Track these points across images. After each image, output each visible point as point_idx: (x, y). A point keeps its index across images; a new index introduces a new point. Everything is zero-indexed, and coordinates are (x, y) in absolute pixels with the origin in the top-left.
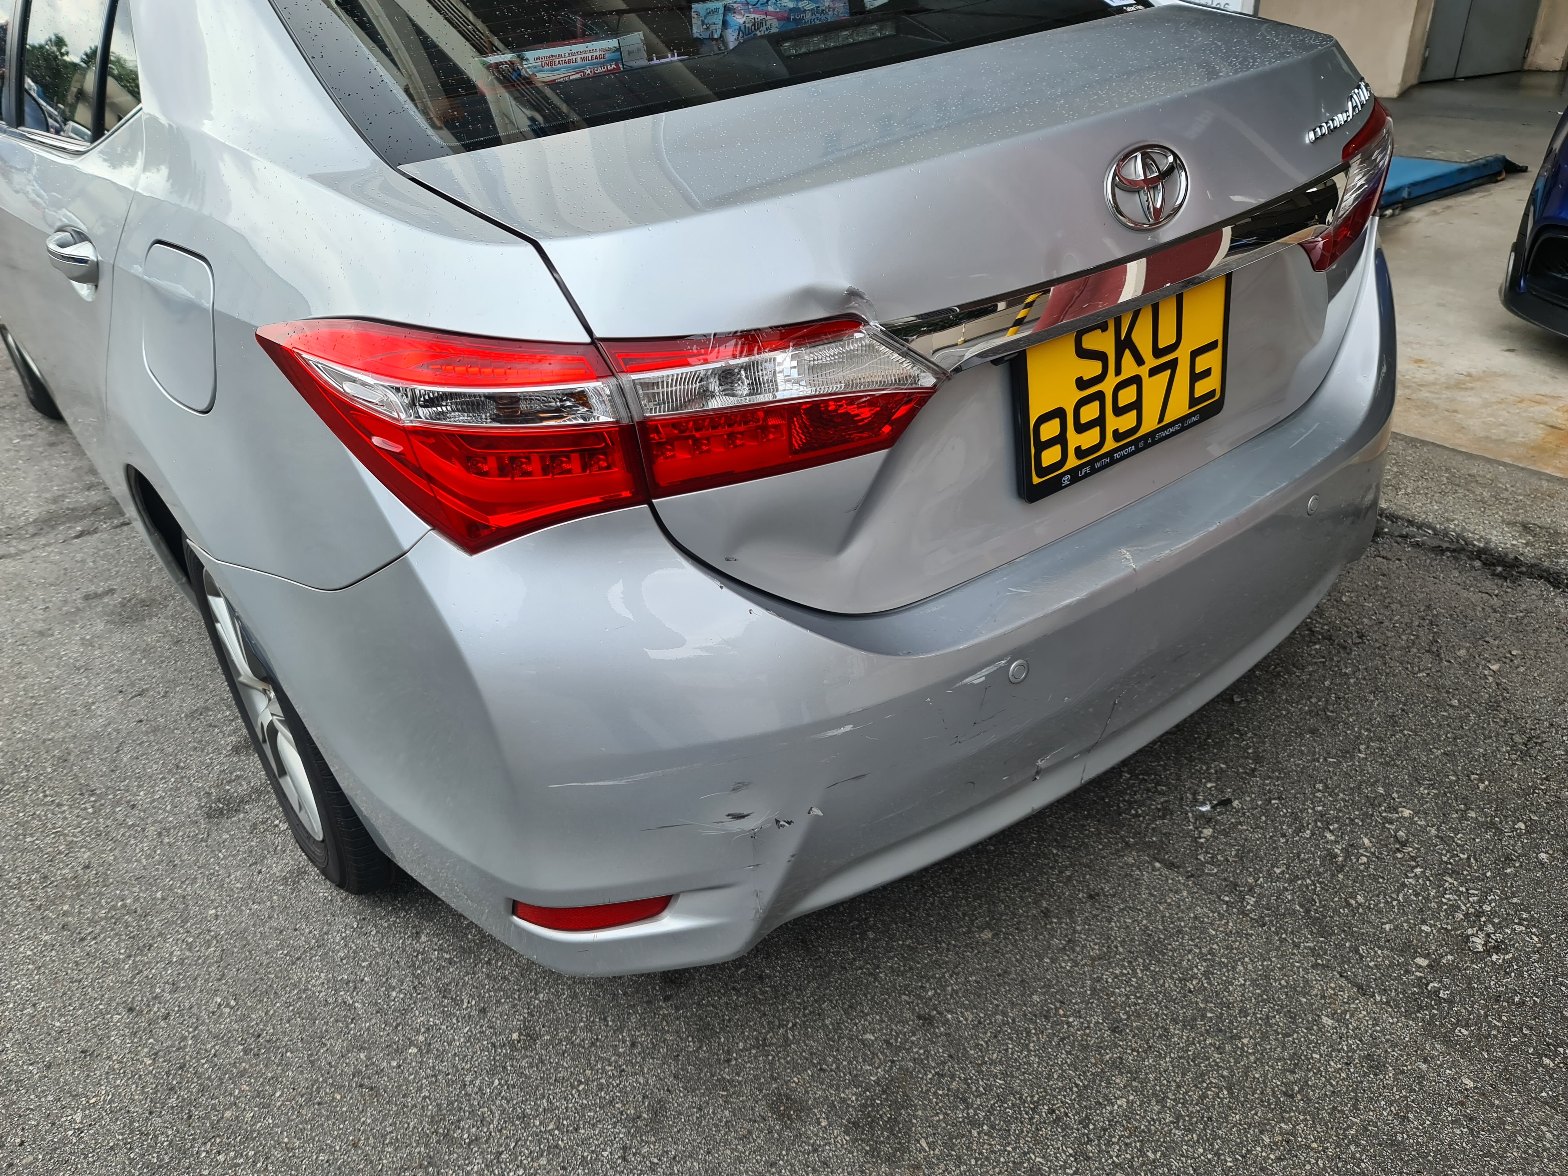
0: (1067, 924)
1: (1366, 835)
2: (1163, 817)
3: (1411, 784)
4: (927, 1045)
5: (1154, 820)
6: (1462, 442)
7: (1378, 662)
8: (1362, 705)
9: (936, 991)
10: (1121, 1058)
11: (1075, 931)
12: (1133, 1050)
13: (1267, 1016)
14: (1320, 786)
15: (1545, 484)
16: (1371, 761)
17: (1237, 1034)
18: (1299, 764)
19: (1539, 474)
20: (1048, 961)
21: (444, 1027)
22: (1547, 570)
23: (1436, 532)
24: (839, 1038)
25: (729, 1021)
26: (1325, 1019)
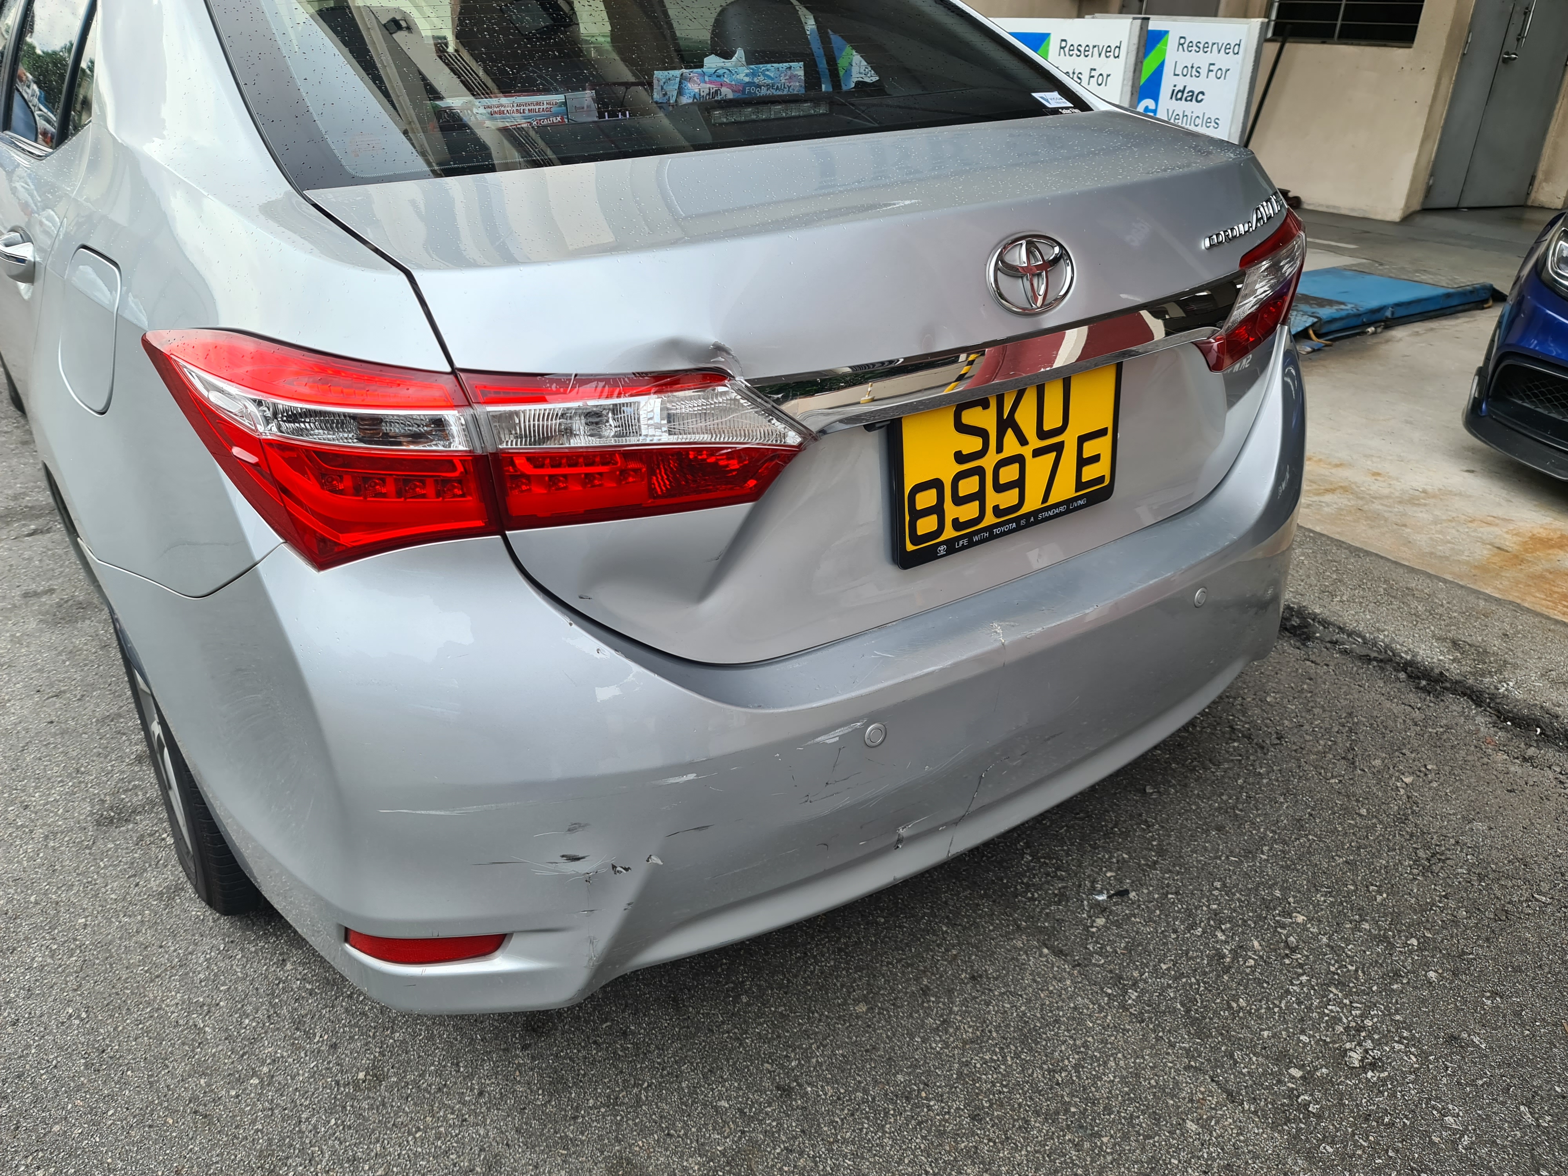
0: (944, 1004)
1: (1257, 937)
2: (1059, 903)
3: (1309, 890)
4: (781, 1118)
5: (1048, 906)
6: (1406, 556)
7: (1293, 764)
8: (1272, 807)
9: (800, 1062)
10: (976, 1148)
11: (951, 1012)
12: (990, 1140)
13: (1132, 1115)
14: (1218, 884)
15: (1482, 603)
16: (1272, 864)
17: (1097, 1132)
18: (1201, 861)
19: (1477, 593)
20: (919, 1040)
21: (291, 1060)
22: (1470, 688)
23: (1365, 642)
24: (693, 1102)
25: (584, 1076)
26: (1189, 1124)
